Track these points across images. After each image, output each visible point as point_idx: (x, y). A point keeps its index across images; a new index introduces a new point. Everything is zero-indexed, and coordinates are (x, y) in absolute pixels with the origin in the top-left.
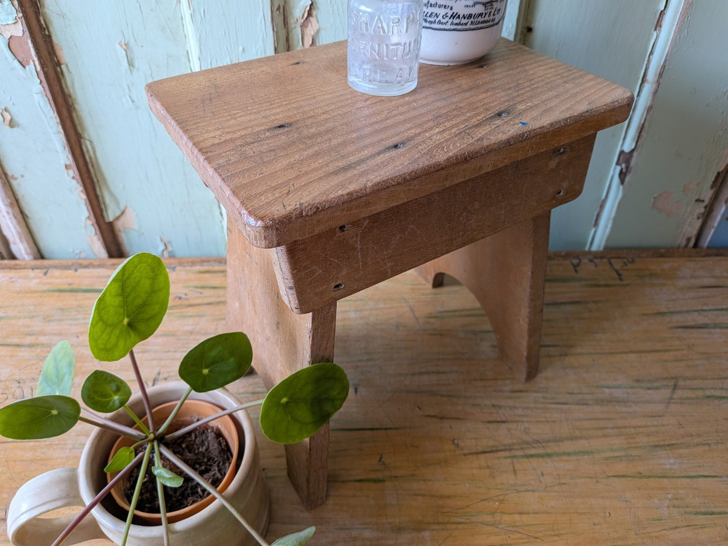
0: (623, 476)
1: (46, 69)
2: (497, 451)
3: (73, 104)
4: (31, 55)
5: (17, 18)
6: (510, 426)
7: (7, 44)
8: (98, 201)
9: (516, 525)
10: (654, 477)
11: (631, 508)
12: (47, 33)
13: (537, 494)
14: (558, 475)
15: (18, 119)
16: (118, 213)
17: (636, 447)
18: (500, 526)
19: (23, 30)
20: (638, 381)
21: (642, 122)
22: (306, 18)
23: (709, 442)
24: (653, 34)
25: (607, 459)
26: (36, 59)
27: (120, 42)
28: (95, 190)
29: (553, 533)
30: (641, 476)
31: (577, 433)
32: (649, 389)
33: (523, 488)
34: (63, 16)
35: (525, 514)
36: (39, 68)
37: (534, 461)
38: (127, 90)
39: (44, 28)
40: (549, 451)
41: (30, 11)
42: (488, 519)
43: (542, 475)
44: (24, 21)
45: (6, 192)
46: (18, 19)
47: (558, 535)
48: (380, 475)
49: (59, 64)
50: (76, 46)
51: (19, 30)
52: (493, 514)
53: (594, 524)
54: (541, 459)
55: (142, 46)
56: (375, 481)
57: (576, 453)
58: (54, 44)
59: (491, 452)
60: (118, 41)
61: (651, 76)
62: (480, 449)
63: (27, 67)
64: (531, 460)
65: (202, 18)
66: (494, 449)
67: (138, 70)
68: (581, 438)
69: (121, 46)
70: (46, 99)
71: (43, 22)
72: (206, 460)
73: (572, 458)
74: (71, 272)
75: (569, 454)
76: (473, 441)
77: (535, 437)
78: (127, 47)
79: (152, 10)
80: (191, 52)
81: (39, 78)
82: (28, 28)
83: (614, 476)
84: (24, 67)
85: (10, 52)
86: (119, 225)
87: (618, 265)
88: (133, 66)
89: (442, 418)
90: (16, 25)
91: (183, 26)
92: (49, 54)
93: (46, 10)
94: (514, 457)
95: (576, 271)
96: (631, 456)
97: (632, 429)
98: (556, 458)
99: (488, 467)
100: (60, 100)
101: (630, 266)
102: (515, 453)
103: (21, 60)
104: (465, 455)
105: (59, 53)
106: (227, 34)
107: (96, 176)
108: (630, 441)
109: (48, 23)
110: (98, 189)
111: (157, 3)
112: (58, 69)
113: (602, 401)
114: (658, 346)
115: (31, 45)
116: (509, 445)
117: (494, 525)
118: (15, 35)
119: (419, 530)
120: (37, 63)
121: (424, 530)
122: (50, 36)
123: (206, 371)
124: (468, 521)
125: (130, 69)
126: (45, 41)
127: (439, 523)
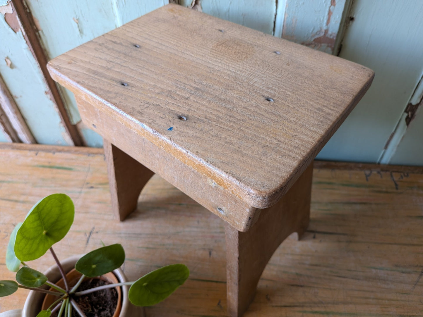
1: (29, 34)
2: (294, 306)
3: (47, 55)
4: (19, 26)
5: (8, 2)
6: (305, 289)
7: (4, 18)
12: (28, 11)
15: (16, 63)
16: (79, 120)
17: (387, 315)
19: (12, 10)
20: (396, 266)
22: (194, 6)
26: (22, 28)
31: (349, 299)
36: (24, 33)
37: (317, 316)
39: (26, 8)
40: (328, 310)
44: (12, 4)
45: (12, 106)
46: (9, 3)
49: (37, 30)
50: (47, 19)
51: (10, 9)
55: (88, 21)
57: (345, 314)
58: (34, 18)
59: (290, 306)
60: (73, 17)
62: (283, 304)
63: (17, 33)
65: (123, 5)
66: (292, 305)
67: (86, 36)
68: (351, 303)
69: (75, 21)
70: (30, 52)
71: (25, 4)
72: (103, 302)
74: (50, 154)
75: (341, 314)
77: (320, 299)
78: (78, 21)
81: (25, 39)
82: (16, 8)
84: (15, 32)
85: (6, 23)
86: (80, 126)
87: (396, 177)
88: (83, 33)
90: (8, 6)
91: (113, 9)
92: (31, 24)
94: (305, 312)
95: (367, 180)
98: (332, 316)
100: (39, 53)
101: (405, 179)
102: (305, 309)
103: (13, 28)
104: (273, 307)
105: (37, 23)
107: (64, 98)
108: (384, 309)
109: (28, 3)
112: (37, 34)
113: (370, 278)
114: (415, 241)
115: (18, 19)
116: (303, 303)
118: (8, 13)
120: (23, 30)
122: (30, 13)
123: (94, 266)
125: (81, 35)
126: (28, 16)
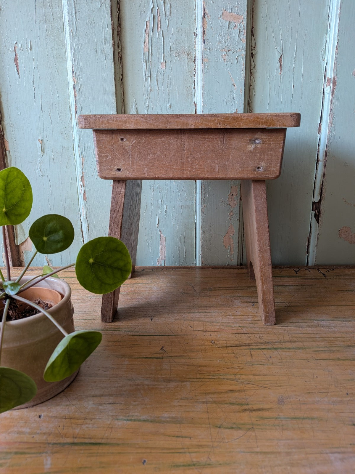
0: (326, 359)
2: (240, 346)
6: (250, 335)
8: (14, 231)
9: (251, 380)
10: (348, 360)
11: (332, 374)
12: (2, 134)
13: (266, 366)
14: (281, 358)
16: (24, 240)
17: (335, 346)
18: (239, 381)
20: (336, 318)
21: (322, 183)
24: (318, 136)
25: (315, 351)
29: (276, 385)
30: (339, 359)
31: (295, 339)
32: (344, 321)
33: (257, 363)
34: (12, 125)
35: (257, 375)
37: (265, 352)
38: (39, 166)
39: (1, 131)
40: (275, 347)
42: (232, 377)
43: (270, 357)
47: (280, 386)
48: (160, 356)
49: (5, 150)
50: (16, 141)
52: (235, 375)
53: (306, 382)
54: (269, 350)
55: (50, 142)
56: (157, 358)
57: (293, 348)
58: (5, 140)
59: (236, 346)
60: (38, 139)
61: (321, 157)
62: (229, 345)
64: (263, 350)
66: (238, 345)
67: (46, 155)
68: (297, 342)
69: (39, 142)
73: (290, 350)
75: (289, 349)
76: (225, 341)
77: (266, 341)
78: (42, 142)
79: (57, 123)
83: (320, 359)
86: (23, 248)
87: (323, 271)
88: (44, 152)
89: (205, 331)
91: (72, 131)
92: (1, 144)
93: (4, 123)
94: (252, 349)
95: (297, 273)
96: (332, 350)
97: (333, 338)
98: (280, 350)
99: (234, 353)
101: (330, 271)
102: (251, 347)
104: (218, 347)
105: (6, 145)
108: (331, 343)
109: (3, 129)
111: (60, 119)
112: (4, 153)
113: (312, 326)
114: (350, 303)
116: (249, 344)
117: (234, 380)
119: (184, 382)
121: (187, 381)
122: (3, 136)
123: (45, 239)
124: (217, 378)
125: (42, 154)
126: (1, 138)
127: (197, 378)
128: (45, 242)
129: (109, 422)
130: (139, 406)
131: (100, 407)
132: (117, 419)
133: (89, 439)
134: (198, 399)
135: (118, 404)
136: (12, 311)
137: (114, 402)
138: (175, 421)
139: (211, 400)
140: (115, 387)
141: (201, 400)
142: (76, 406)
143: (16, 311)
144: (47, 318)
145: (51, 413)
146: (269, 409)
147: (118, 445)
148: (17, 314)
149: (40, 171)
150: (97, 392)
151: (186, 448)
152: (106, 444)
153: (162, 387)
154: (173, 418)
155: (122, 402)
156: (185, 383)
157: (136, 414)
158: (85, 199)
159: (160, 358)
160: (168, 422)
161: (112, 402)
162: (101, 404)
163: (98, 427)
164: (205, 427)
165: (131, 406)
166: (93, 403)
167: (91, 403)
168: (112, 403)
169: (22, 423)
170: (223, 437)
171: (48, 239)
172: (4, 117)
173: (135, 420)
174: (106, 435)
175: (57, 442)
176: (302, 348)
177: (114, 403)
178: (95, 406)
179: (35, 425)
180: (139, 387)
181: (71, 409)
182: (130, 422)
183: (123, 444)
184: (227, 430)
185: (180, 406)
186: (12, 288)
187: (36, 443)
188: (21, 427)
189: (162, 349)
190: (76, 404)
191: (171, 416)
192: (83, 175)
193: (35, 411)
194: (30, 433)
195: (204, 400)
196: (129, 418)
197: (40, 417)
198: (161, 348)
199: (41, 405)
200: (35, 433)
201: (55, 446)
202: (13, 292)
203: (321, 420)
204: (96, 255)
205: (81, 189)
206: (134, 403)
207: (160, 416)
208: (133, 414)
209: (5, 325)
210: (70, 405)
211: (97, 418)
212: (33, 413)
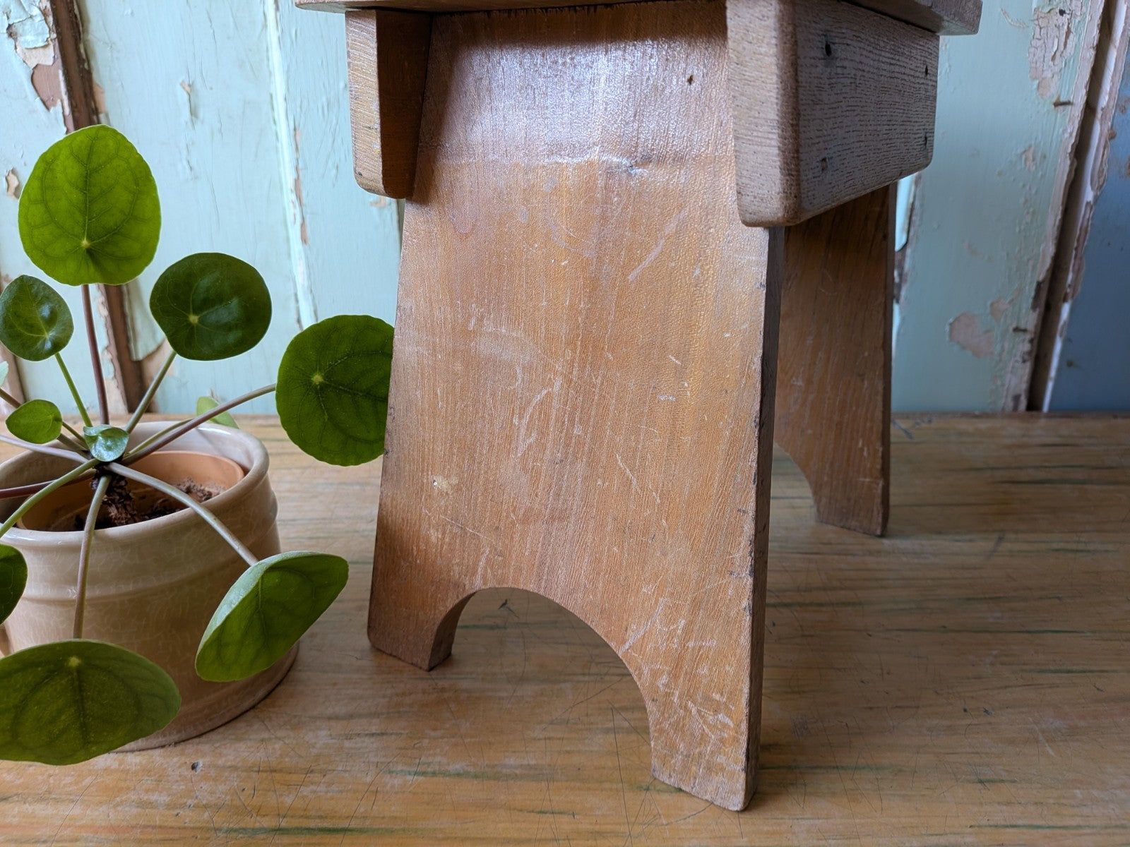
0: (914, 630)
1: (77, 114)
4: (60, 92)
5: (49, 39)
7: (30, 76)
8: (125, 323)
10: (968, 631)
11: (927, 665)
12: (86, 66)
14: (801, 627)
16: (152, 348)
17: (936, 600)
19: (54, 57)
20: (938, 531)
23: (1060, 596)
25: (887, 611)
26: (65, 98)
27: (183, 81)
28: (122, 306)
29: (789, 689)
30: (944, 629)
31: (837, 583)
32: (957, 541)
34: (111, 45)
36: (67, 110)
38: (185, 152)
39: (84, 60)
40: (786, 600)
41: (68, 35)
44: (57, 45)
46: (50, 42)
47: (799, 692)
48: (499, 622)
49: (96, 111)
50: (123, 87)
51: (49, 57)
55: (211, 89)
56: (491, 628)
57: (832, 605)
58: (94, 86)
60: (180, 81)
63: (52, 109)
65: (292, 42)
67: (202, 123)
68: (842, 589)
69: (184, 88)
71: (82, 51)
73: (825, 609)
75: (821, 605)
78: (191, 89)
79: (229, 38)
80: (276, 94)
81: (65, 124)
82: (61, 55)
83: (898, 630)
84: (48, 108)
85: (32, 87)
86: (149, 367)
87: (906, 424)
88: (197, 117)
90: (47, 49)
91: (268, 60)
92: (85, 95)
93: (90, 36)
96: (928, 609)
97: (929, 581)
98: (800, 608)
101: (925, 426)
103: (45, 99)
105: (99, 97)
106: (325, 63)
108: (926, 593)
109: (89, 53)
110: (126, 304)
111: (237, 28)
112: (94, 118)
113: (878, 552)
115: (61, 78)
118: (44, 63)
119: (555, 682)
120: (66, 103)
122: (89, 72)
125: (192, 120)
126: (82, 77)
127: (589, 674)
128: (193, 327)
129: (369, 779)
130: (446, 740)
131: (347, 744)
132: (391, 772)
133: (318, 820)
134: (592, 723)
135: (393, 737)
136: (117, 508)
137: (383, 731)
138: (536, 774)
139: (626, 724)
140: (384, 697)
141: (600, 726)
142: (287, 742)
143: (126, 509)
144: (204, 522)
145: (223, 759)
146: (770, 745)
147: (391, 832)
148: (129, 516)
149: (187, 167)
150: (340, 709)
151: (564, 840)
152: (361, 831)
153: (504, 694)
154: (530, 767)
155: (403, 732)
156: (563, 685)
157: (438, 759)
158: (304, 240)
159: (498, 627)
160: (516, 777)
161: (378, 732)
162: (349, 737)
163: (341, 792)
164: (611, 790)
165: (426, 741)
166: (329, 733)
167: (323, 733)
168: (378, 734)
169: (149, 782)
170: (655, 812)
171: (201, 321)
172: (89, 21)
173: (434, 774)
174: (362, 810)
175: (237, 827)
176: (854, 604)
177: (382, 734)
178: (334, 741)
179: (184, 787)
180: (446, 695)
181: (274, 749)
182: (421, 778)
183: (404, 830)
184: (665, 797)
185: (549, 739)
186: (109, 443)
187: (185, 828)
188: (147, 791)
189: (504, 604)
190: (285, 737)
191: (525, 762)
192: (298, 176)
193: (182, 754)
194: (169, 806)
195: (610, 725)
196: (422, 768)
197: (194, 767)
198: (501, 603)
199: (197, 740)
200: (183, 806)
201: (234, 835)
202: (111, 453)
203: (900, 771)
204: (330, 365)
205: (295, 215)
206: (433, 734)
207: (496, 763)
208: (430, 759)
209: (93, 538)
210: (270, 739)
211: (340, 768)
212: (175, 760)
